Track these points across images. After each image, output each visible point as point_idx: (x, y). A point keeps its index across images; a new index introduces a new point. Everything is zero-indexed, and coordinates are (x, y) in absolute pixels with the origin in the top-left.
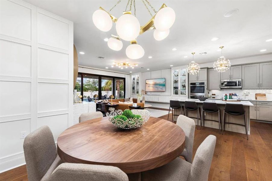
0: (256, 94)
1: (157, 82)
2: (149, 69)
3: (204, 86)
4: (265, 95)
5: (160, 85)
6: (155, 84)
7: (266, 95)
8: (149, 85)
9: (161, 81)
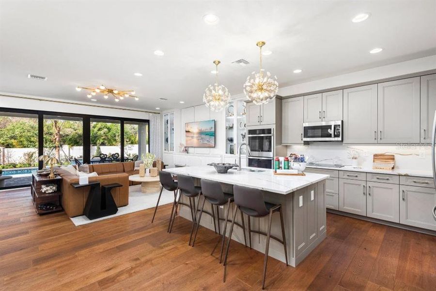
0: (374, 156)
1: (202, 129)
2: (183, 102)
3: (271, 136)
4: (392, 158)
5: (207, 134)
6: (201, 133)
7: (395, 158)
8: (192, 135)
9: (207, 128)
